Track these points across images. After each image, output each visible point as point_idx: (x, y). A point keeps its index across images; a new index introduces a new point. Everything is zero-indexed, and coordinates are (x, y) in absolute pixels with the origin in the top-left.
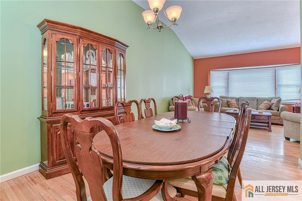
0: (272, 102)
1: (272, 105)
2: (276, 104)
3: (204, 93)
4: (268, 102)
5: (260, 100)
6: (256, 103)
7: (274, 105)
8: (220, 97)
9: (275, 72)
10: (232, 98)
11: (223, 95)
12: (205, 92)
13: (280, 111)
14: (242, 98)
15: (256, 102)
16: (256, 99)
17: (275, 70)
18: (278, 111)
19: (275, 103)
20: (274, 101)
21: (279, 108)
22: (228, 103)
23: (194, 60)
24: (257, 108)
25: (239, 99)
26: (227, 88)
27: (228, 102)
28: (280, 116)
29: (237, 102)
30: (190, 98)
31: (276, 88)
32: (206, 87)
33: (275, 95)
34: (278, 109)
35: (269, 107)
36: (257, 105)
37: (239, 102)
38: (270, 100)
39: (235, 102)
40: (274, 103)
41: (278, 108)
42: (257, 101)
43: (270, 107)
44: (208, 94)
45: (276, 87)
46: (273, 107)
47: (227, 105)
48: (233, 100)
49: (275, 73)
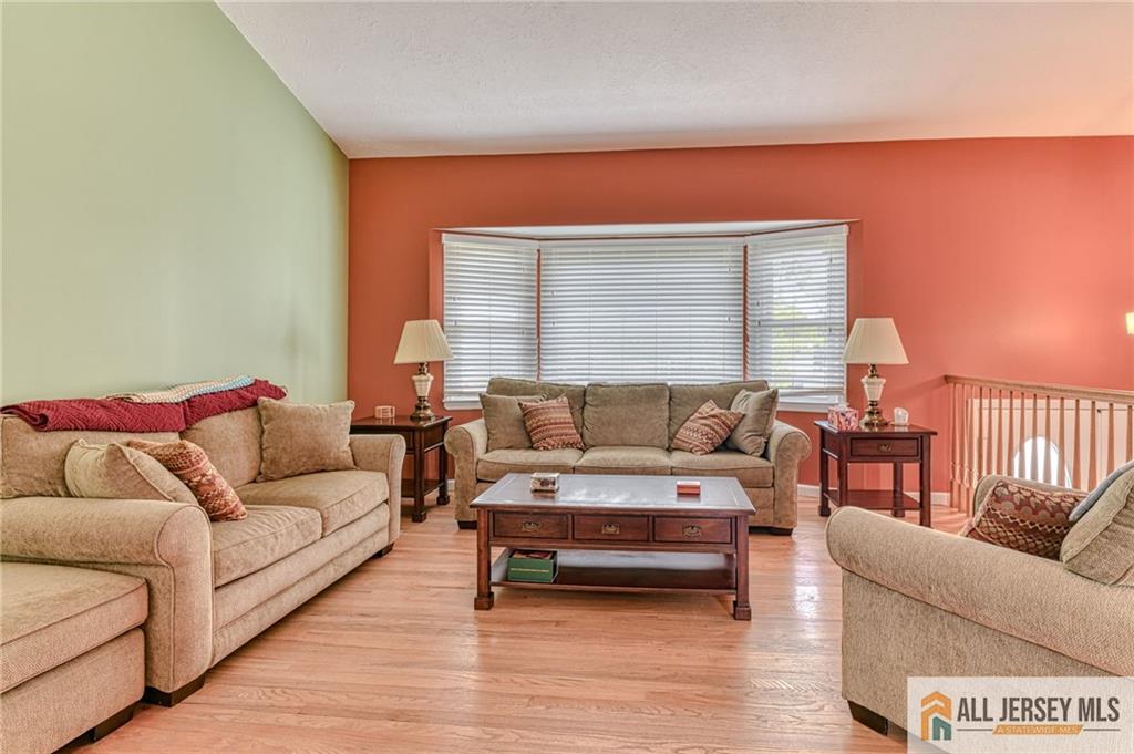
0: (738, 407)
1: (736, 427)
2: (757, 420)
3: (398, 360)
4: (717, 411)
5: (685, 399)
6: (667, 414)
7: (748, 424)
8: (491, 383)
9: (745, 257)
10: (553, 392)
11: (513, 372)
12: (404, 356)
13: (772, 459)
14: (600, 390)
15: (666, 407)
16: (668, 393)
17: (746, 247)
18: (765, 456)
19: (750, 414)
20: (746, 405)
21: (767, 443)
22: (528, 424)
23: (351, 161)
24: (671, 439)
25: (585, 392)
26: (535, 335)
27: (527, 413)
28: (773, 485)
29: (577, 414)
30: (255, 404)
31: (746, 338)
32: (411, 327)
33: (745, 372)
34: (766, 448)
35: (725, 437)
36: (669, 425)
37: (585, 414)
38: (725, 396)
39: (567, 416)
40: (744, 416)
41: (763, 440)
42: (669, 404)
43: (729, 438)
44: (421, 372)
45: (748, 331)
46: (743, 437)
47: (520, 438)
48: (553, 402)
49: (745, 263)
